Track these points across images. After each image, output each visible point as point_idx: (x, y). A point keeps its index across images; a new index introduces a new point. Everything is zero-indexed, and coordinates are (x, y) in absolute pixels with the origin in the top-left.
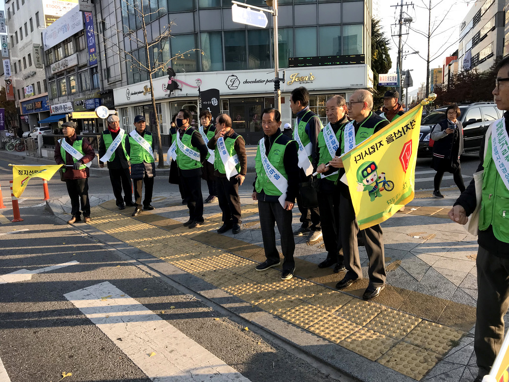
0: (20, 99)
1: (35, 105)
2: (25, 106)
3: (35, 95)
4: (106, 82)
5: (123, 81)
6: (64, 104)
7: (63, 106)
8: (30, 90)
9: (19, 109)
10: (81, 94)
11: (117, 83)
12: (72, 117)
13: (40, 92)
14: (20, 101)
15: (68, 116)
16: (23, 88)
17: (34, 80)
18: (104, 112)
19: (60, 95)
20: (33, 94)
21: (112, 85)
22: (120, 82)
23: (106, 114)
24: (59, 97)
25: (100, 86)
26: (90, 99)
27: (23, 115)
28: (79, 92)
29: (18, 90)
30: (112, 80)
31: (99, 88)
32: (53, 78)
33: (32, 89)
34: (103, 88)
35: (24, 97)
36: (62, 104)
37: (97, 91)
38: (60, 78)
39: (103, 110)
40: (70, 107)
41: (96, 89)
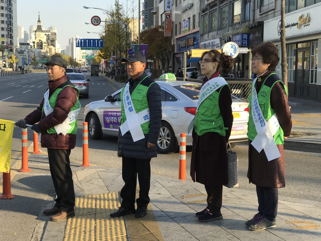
0: (176, 35)
1: (188, 41)
2: (179, 42)
4: (257, 12)
5: (276, 10)
6: (213, 41)
7: (211, 44)
8: (186, 24)
10: (230, 28)
11: (269, 13)
12: (191, 55)
13: (194, 27)
14: (176, 37)
15: (187, 54)
16: (180, 23)
17: (190, 14)
18: (233, 50)
19: (211, 30)
20: (188, 30)
21: (264, 15)
22: (272, 12)
23: (235, 53)
24: (209, 32)
26: (238, 34)
27: (177, 54)
28: (229, 26)
29: (176, 25)
30: (264, 9)
31: (250, 20)
32: (206, 10)
33: (188, 24)
34: (254, 20)
35: (180, 34)
36: (211, 41)
37: (247, 24)
38: (213, 9)
39: (232, 47)
41: (247, 21)
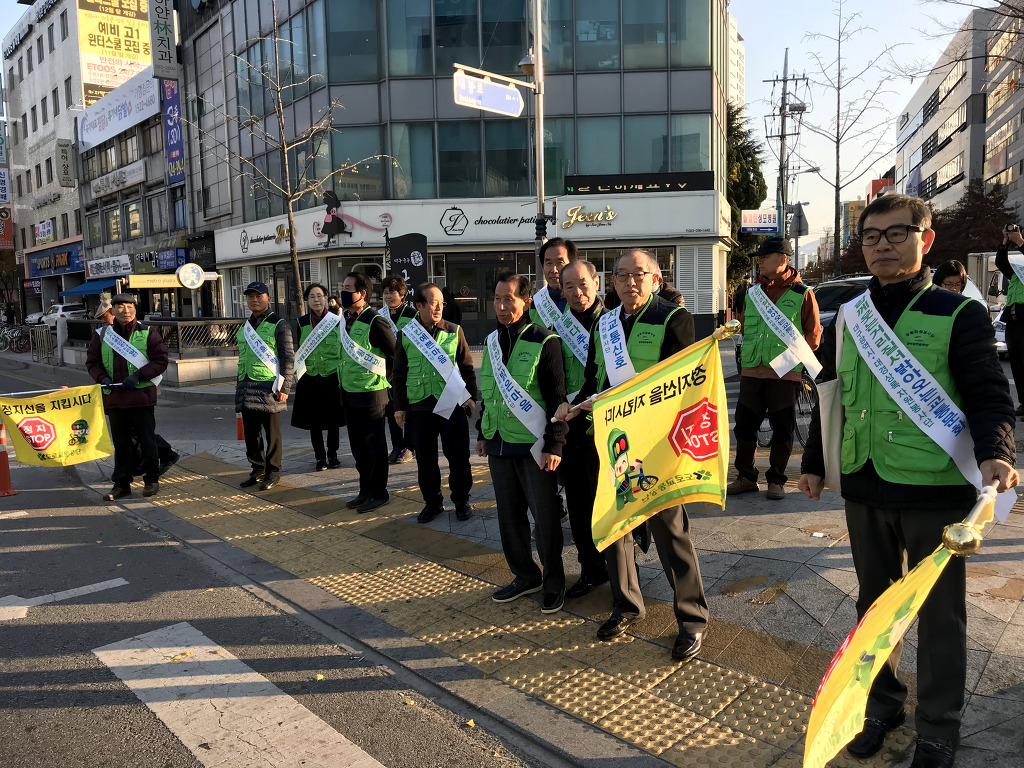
0: (25, 247)
1: (55, 259)
2: (35, 260)
3: (55, 239)
4: (200, 216)
5: (234, 216)
6: (115, 259)
7: (111, 263)
8: (47, 229)
9: (21, 266)
10: (149, 239)
11: (222, 219)
12: (128, 284)
13: (66, 234)
14: (26, 251)
15: (122, 282)
16: (33, 226)
17: (56, 211)
18: (195, 275)
19: (107, 241)
20: (52, 238)
21: (212, 222)
22: (228, 217)
23: (199, 280)
24: (105, 244)
25: (189, 225)
26: (168, 249)
27: (29, 280)
28: (146, 236)
29: (23, 230)
30: (212, 212)
31: (185, 228)
32: (95, 206)
33: (51, 228)
34: (194, 228)
35: (34, 245)
36: (111, 259)
37: (181, 233)
38: (108, 207)
39: (193, 271)
40: (127, 265)
41: (180, 229)
